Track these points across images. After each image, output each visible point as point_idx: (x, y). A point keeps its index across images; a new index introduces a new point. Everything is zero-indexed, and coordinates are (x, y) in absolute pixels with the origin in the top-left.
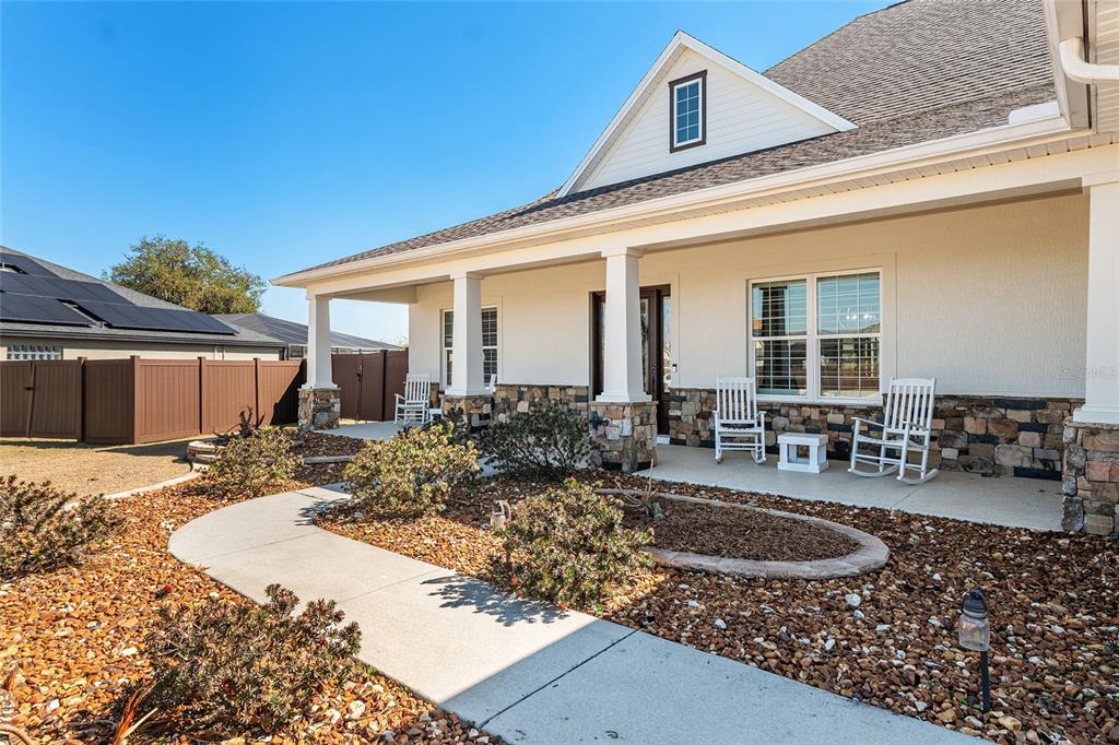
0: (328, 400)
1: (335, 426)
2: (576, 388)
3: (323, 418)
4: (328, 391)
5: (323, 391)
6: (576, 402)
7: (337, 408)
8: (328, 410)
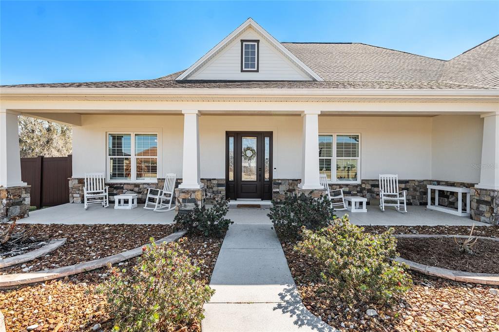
0: (20, 196)
1: (26, 216)
2: (218, 180)
3: (16, 210)
4: (20, 188)
5: (15, 188)
6: (218, 187)
7: (28, 201)
8: (20, 203)
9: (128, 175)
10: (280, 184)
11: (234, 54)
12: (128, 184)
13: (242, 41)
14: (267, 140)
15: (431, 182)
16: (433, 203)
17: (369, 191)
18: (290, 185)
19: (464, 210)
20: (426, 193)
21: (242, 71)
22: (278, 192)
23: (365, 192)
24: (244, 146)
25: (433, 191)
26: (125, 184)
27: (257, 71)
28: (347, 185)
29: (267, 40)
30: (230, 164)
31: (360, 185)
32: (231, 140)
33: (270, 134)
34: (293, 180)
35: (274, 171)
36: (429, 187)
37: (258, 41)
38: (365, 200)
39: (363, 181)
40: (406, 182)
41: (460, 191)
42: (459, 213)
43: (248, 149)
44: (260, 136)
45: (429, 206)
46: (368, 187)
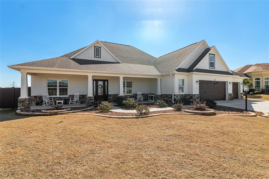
9: (56, 94)
10: (111, 96)
11: (92, 51)
12: (57, 97)
13: (95, 47)
14: (106, 82)
15: (149, 94)
16: (150, 99)
17: (135, 97)
18: (114, 96)
19: (154, 100)
20: (148, 97)
21: (95, 57)
22: (110, 98)
23: (134, 97)
24: (99, 84)
25: (150, 96)
26: (55, 97)
27: (100, 58)
28: (129, 96)
29: (103, 47)
30: (94, 88)
31: (133, 95)
32: (95, 82)
33: (107, 81)
34: (114, 94)
35: (109, 92)
36: (149, 95)
37: (100, 47)
38: (134, 99)
39: (133, 94)
40: (144, 94)
41: (153, 95)
42: (153, 101)
43: (100, 85)
44: (104, 81)
45: (149, 100)
46: (135, 96)
